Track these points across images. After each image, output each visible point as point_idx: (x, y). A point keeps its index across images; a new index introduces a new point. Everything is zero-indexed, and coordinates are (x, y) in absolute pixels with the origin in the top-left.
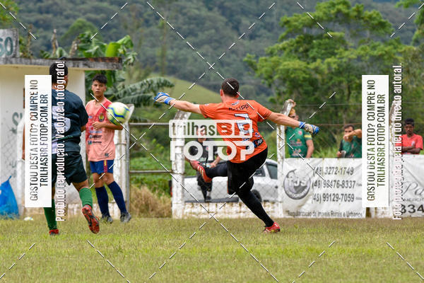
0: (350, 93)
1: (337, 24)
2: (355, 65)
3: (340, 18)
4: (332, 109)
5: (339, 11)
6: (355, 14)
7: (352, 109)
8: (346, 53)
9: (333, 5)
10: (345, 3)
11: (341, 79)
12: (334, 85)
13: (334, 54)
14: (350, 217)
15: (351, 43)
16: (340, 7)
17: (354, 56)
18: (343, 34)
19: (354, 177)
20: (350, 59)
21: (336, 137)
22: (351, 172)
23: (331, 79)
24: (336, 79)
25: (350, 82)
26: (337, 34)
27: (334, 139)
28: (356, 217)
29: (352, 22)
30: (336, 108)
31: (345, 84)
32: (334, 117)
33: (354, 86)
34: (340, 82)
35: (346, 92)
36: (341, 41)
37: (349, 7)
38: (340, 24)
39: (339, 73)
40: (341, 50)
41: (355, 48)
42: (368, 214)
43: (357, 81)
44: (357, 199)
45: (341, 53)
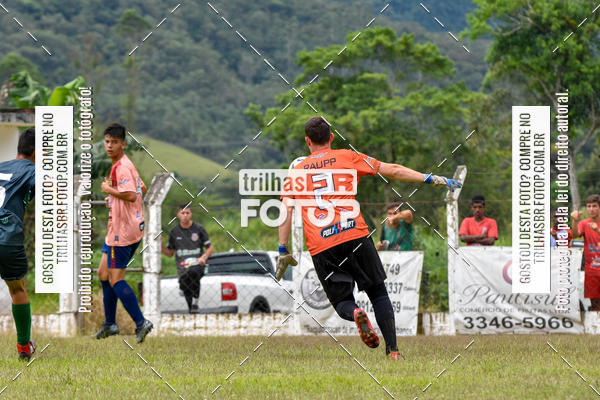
0: (395, 159)
1: (377, 62)
2: (402, 120)
3: (381, 53)
4: (370, 182)
5: (379, 44)
6: (402, 47)
8: (390, 103)
9: (372, 35)
10: (388, 33)
11: (383, 139)
12: (372, 148)
13: (371, 104)
15: (395, 89)
16: (381, 38)
17: (400, 108)
18: (384, 76)
19: (400, 278)
20: (395, 112)
21: (375, 221)
22: (396, 270)
23: (368, 139)
24: (375, 140)
25: (394, 143)
26: (377, 76)
27: (372, 224)
28: (404, 334)
29: (398, 59)
31: (387, 147)
32: (373, 194)
33: (400, 149)
34: (381, 144)
35: (390, 158)
36: (383, 86)
37: (393, 38)
38: (381, 61)
39: (379, 130)
40: (382, 98)
41: (401, 95)
42: (420, 330)
43: (405, 143)
44: (405, 308)
45: (382, 103)
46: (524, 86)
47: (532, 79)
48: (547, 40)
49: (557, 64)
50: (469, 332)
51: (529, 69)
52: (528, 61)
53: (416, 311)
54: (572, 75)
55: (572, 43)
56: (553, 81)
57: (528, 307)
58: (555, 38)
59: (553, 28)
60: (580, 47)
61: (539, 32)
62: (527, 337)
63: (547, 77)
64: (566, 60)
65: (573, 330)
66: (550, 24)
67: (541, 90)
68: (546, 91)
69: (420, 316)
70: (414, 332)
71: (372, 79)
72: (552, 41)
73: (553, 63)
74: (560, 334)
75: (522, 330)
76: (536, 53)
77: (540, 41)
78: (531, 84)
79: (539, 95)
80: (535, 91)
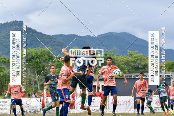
0: (6, 82)
1: (3, 64)
2: (7, 74)
3: (3, 62)
4: (1, 86)
5: (3, 60)
6: (7, 61)
7: (6, 86)
8: (5, 71)
9: (2, 59)
10: (5, 58)
11: (3, 78)
12: (2, 80)
13: (2, 72)
14: (6, 114)
15: (6, 69)
16: (3, 59)
17: (7, 72)
18: (4, 66)
19: (7, 104)
20: (6, 73)
21: (2, 93)
22: (6, 102)
23: (1, 78)
24: (2, 78)
25: (6, 79)
26: (3, 66)
27: (2, 94)
28: (8, 114)
29: (6, 63)
30: (2, 85)
31: (4, 79)
32: (2, 88)
33: (7, 80)
34: (3, 79)
35: (5, 82)
36: (4, 68)
37: (6, 59)
38: (4, 64)
39: (3, 76)
40: (4, 70)
41: (7, 70)
42: (11, 113)
43: (8, 79)
44: (8, 109)
45: (3, 71)
46: (30, 68)
47: (31, 67)
48: (34, 60)
49: (36, 64)
50: (19, 113)
51: (30, 65)
52: (30, 64)
53: (10, 110)
54: (38, 66)
55: (38, 60)
56: (35, 67)
57: (30, 109)
58: (35, 59)
59: (35, 58)
60: (40, 61)
61: (33, 58)
62: (30, 114)
63: (34, 66)
64: (37, 64)
65: (39, 113)
66: (34, 57)
67: (33, 69)
68: (34, 69)
69: (11, 110)
70: (10, 114)
71: (2, 67)
72: (35, 60)
73: (35, 64)
74: (36, 114)
75: (29, 113)
76: (32, 62)
77: (33, 60)
78: (31, 68)
79: (32, 70)
80: (32, 69)
